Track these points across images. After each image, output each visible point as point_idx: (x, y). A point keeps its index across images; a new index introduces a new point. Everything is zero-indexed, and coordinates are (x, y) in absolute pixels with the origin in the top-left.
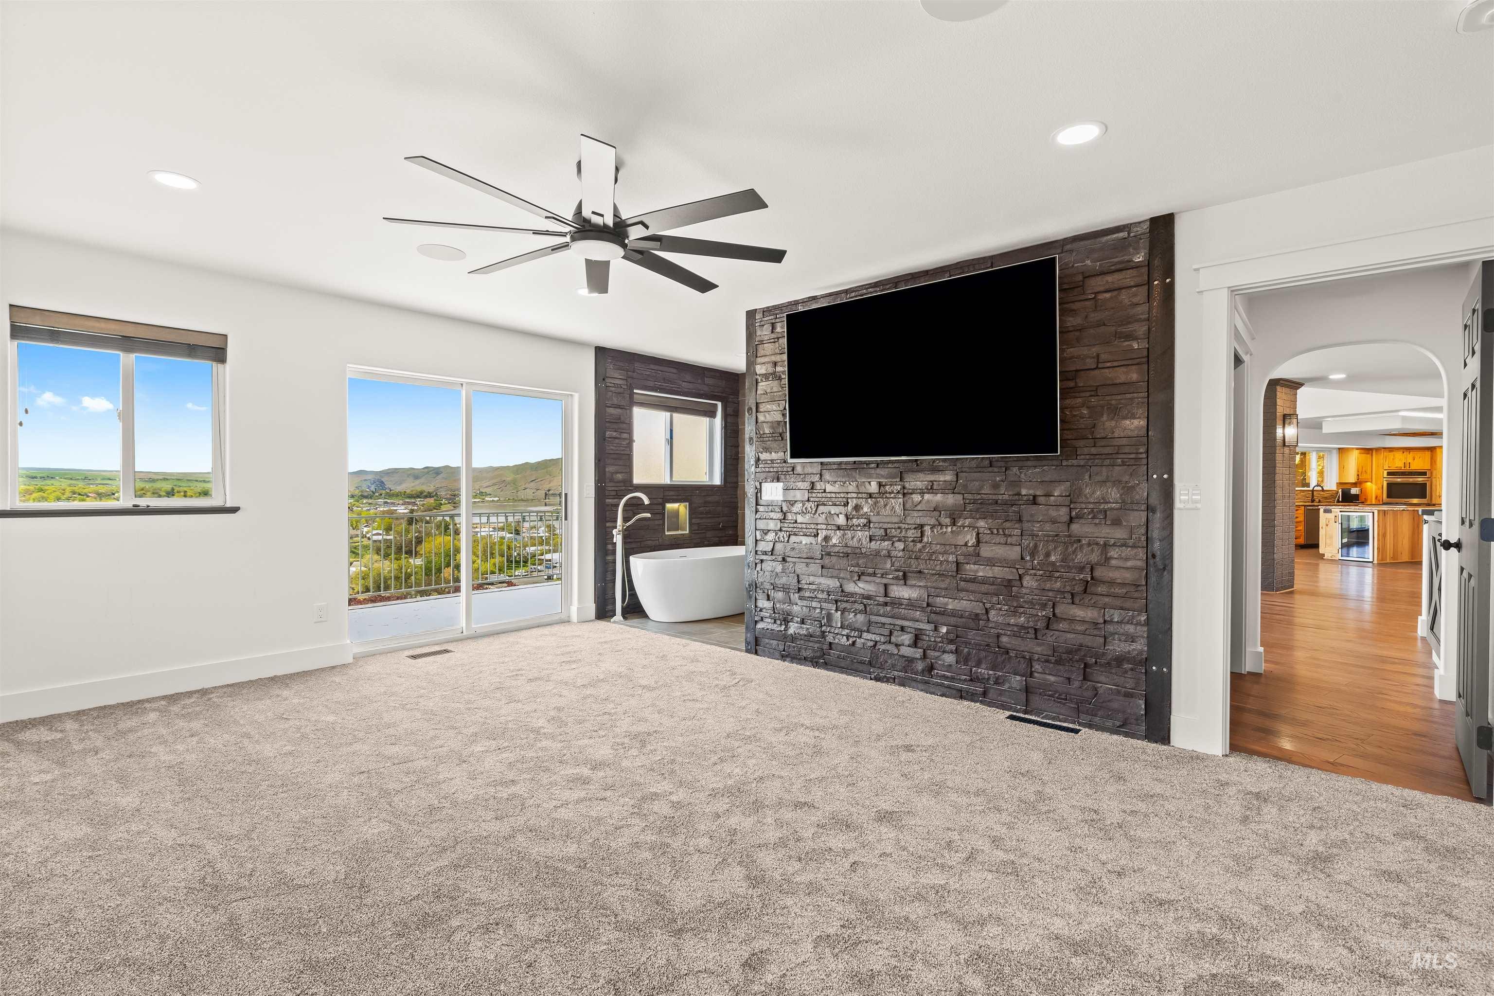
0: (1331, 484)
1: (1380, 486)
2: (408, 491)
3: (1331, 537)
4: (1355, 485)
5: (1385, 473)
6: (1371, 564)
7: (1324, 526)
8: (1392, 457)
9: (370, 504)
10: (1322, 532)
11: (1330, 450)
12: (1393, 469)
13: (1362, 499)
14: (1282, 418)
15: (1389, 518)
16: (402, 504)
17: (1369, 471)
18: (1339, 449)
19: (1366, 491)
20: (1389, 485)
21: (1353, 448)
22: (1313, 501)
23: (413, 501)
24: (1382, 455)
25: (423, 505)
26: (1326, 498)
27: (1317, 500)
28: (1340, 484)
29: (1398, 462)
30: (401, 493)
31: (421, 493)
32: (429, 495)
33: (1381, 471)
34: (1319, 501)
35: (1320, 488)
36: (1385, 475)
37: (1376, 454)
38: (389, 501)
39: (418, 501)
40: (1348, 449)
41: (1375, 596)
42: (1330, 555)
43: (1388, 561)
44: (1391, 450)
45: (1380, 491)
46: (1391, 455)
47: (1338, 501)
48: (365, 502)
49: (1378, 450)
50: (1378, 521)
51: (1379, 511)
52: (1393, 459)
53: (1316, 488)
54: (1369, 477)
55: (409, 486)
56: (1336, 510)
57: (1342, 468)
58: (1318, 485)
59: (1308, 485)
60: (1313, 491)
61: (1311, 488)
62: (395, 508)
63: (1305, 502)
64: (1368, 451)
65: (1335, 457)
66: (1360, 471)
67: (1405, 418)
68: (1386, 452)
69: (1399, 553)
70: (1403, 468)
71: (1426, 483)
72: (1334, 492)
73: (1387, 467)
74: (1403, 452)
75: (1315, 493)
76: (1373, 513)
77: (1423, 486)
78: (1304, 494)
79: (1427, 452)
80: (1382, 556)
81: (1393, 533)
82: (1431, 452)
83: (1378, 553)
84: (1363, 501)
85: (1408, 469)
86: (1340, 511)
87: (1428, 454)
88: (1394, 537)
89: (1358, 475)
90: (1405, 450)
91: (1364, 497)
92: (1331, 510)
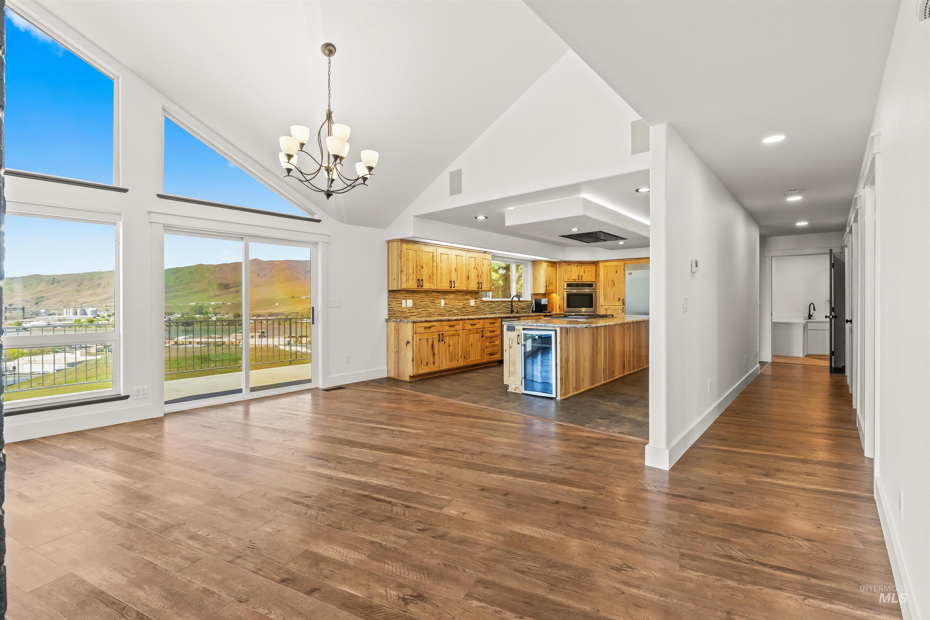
0: (527, 297)
1: (562, 297)
3: (514, 364)
4: (545, 295)
5: (566, 284)
6: (554, 404)
7: (508, 349)
8: (570, 270)
10: (506, 355)
11: (525, 261)
12: (571, 281)
13: (549, 309)
15: (572, 338)
17: (554, 283)
18: (533, 261)
19: (552, 302)
20: (568, 295)
21: (542, 261)
22: (512, 311)
24: (565, 267)
26: (523, 308)
27: (516, 311)
28: (534, 295)
33: (563, 282)
35: (517, 299)
36: (565, 287)
37: (559, 268)
40: (539, 261)
42: (514, 387)
43: (571, 393)
44: (569, 263)
45: (562, 302)
46: (569, 268)
47: (533, 311)
49: (561, 263)
50: (561, 340)
51: (562, 328)
52: (571, 272)
53: (515, 299)
54: (554, 288)
56: (522, 327)
57: (535, 279)
58: (517, 296)
59: (508, 296)
60: (512, 301)
61: (511, 299)
63: (506, 313)
64: (553, 264)
65: (530, 267)
66: (548, 282)
67: (586, 203)
68: (566, 265)
69: (581, 380)
70: (577, 281)
71: (593, 294)
72: (529, 302)
73: (567, 279)
74: (577, 266)
75: (514, 304)
76: (556, 331)
77: (590, 296)
78: (505, 305)
79: (593, 266)
80: (565, 390)
81: (576, 356)
82: (596, 266)
83: (561, 384)
84: (550, 312)
85: (581, 281)
86: (524, 329)
87: (593, 267)
88: (576, 360)
89: (546, 286)
90: (578, 264)
91: (551, 307)
92: (516, 326)
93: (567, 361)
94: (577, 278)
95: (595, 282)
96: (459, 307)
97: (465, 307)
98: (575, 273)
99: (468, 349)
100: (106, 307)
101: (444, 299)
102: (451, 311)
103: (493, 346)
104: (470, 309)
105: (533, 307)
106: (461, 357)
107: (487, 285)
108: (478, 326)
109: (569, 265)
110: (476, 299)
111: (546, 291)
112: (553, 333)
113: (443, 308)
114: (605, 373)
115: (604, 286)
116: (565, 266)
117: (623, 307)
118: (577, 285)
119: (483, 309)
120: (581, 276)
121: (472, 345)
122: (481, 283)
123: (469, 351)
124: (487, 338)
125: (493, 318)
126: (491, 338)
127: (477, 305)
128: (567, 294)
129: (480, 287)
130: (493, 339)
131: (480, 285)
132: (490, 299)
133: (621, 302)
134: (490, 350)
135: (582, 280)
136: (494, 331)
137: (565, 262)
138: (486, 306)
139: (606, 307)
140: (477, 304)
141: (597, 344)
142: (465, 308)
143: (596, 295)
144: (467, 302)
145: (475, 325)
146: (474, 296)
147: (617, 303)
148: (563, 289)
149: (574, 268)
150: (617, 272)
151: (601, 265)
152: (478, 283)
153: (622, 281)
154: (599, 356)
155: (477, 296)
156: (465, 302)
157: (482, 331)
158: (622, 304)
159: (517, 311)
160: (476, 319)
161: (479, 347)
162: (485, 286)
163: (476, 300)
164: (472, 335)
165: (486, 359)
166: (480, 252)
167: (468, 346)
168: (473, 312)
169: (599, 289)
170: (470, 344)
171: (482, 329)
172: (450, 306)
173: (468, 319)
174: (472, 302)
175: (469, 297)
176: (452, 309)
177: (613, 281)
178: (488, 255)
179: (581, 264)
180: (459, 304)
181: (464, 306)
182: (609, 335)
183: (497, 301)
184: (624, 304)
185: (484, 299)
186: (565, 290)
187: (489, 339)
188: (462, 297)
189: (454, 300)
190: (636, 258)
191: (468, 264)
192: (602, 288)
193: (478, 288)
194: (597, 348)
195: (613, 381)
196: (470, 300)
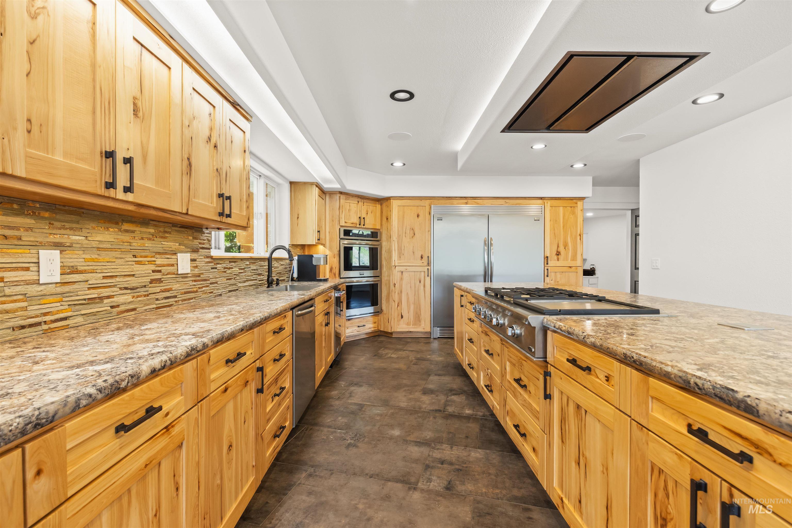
1: (339, 252)
5: (341, 229)
8: (348, 208)
12: (346, 226)
20: (345, 249)
21: (312, 184)
28: (295, 247)
29: (353, 217)
33: (338, 227)
36: (342, 235)
37: (330, 202)
44: (347, 196)
45: (336, 260)
46: (346, 203)
49: (335, 194)
52: (349, 210)
57: (296, 217)
60: (269, 259)
64: (323, 194)
65: (286, 192)
66: (318, 224)
68: (343, 199)
71: (377, 248)
73: (344, 222)
74: (358, 202)
78: (255, 268)
79: (377, 205)
82: (381, 204)
87: (382, 207)
90: (359, 200)
94: (358, 223)
95: (380, 229)
96: (141, 280)
97: (159, 281)
98: (355, 213)
101: (56, 245)
102: (101, 299)
104: (176, 286)
105: (294, 270)
107: (241, 210)
109: (346, 199)
110: (195, 251)
111: (317, 240)
113: (52, 289)
115: (399, 236)
116: (341, 201)
117: (428, 269)
118: (358, 234)
119: (214, 280)
120: (362, 220)
122: (228, 199)
127: (196, 271)
128: (344, 247)
129: (227, 210)
131: (226, 203)
133: (425, 260)
135: (363, 226)
137: (342, 192)
138: (218, 272)
139: (402, 269)
140: (196, 267)
143: (382, 251)
144: (165, 262)
146: (186, 242)
147: (419, 262)
148: (338, 239)
149: (354, 205)
150: (418, 216)
151: (395, 204)
152: (221, 196)
153: (427, 230)
155: (196, 242)
156: (159, 261)
158: (426, 264)
162: (237, 212)
163: (195, 256)
168: (185, 293)
169: (388, 241)
172: (95, 279)
174: (183, 262)
175: (174, 246)
176: (105, 292)
177: (413, 229)
178: (241, 117)
179: (363, 199)
180: (138, 269)
181: (158, 276)
184: (429, 264)
186: (341, 241)
188: (148, 244)
189: (117, 254)
190: (447, 197)
192: (394, 239)
193: (221, 214)
196: (175, 254)
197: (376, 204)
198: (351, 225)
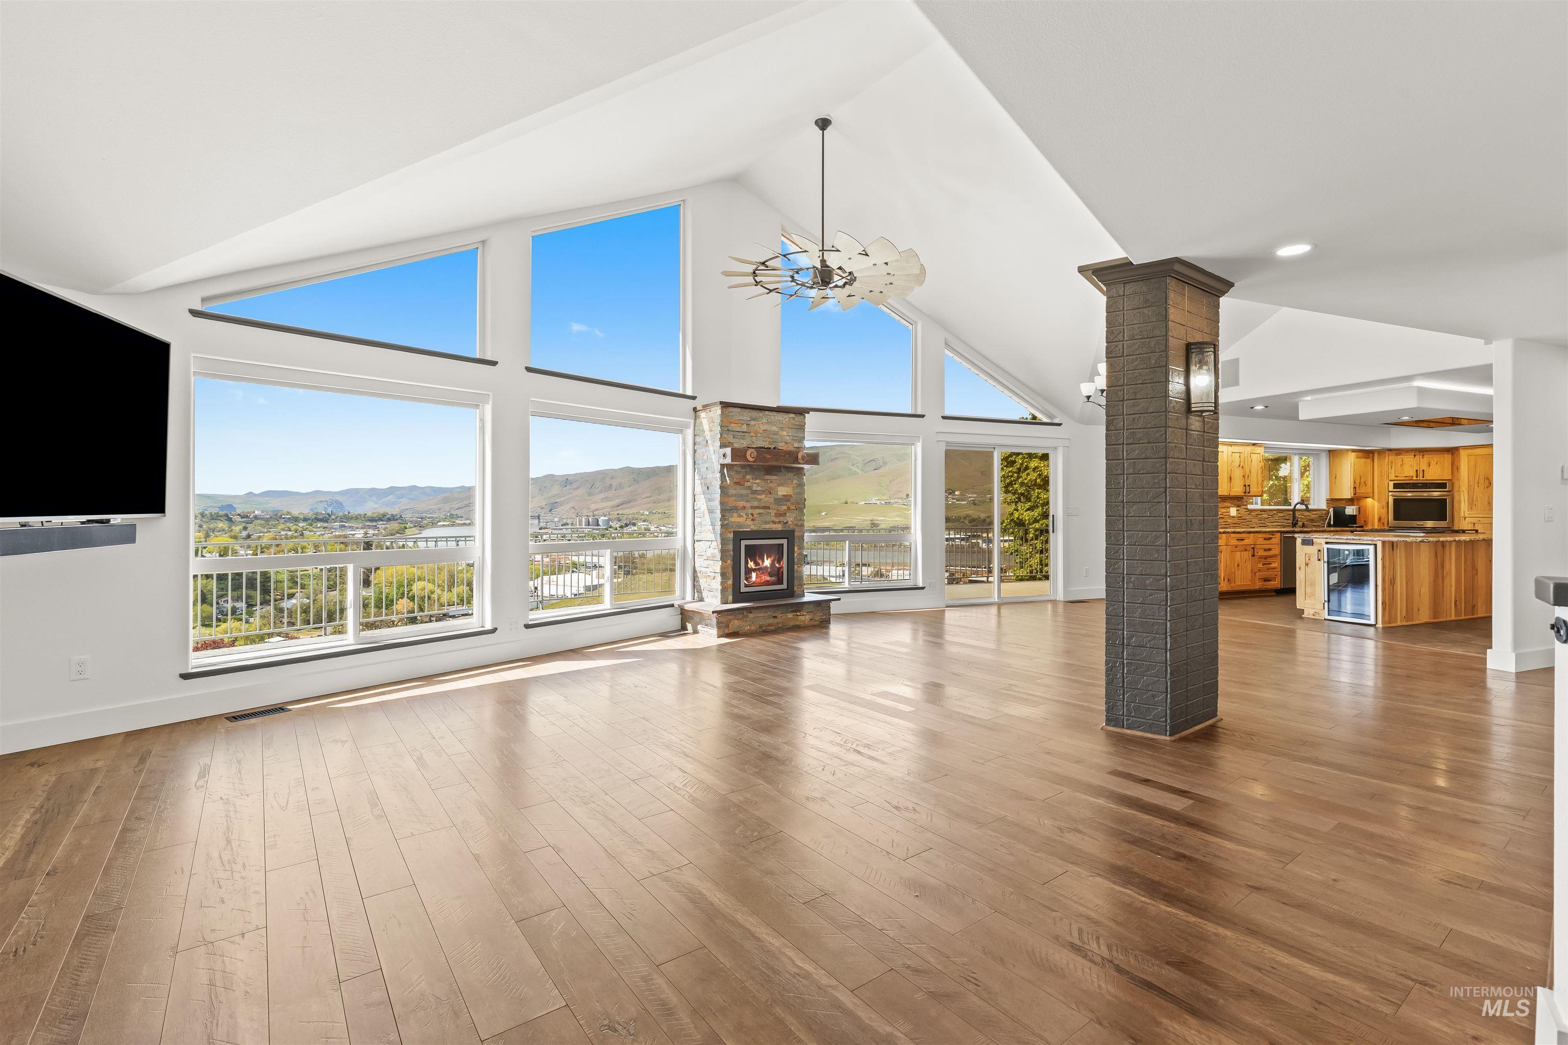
0: (1319, 502)
1: (1385, 504)
2: (369, 514)
3: (1313, 584)
4: (1351, 501)
5: (1391, 484)
6: (1372, 629)
7: (1303, 567)
8: (1400, 463)
9: (324, 528)
10: (1300, 575)
11: (1316, 453)
12: (1402, 479)
13: (1360, 522)
14: (1182, 352)
15: (1400, 556)
16: (362, 528)
17: (1369, 483)
18: (1330, 452)
19: (1365, 511)
20: (1397, 502)
21: (1347, 450)
22: (1294, 525)
23: (374, 524)
24: (1387, 459)
25: (385, 529)
26: (1312, 520)
27: (1300, 523)
28: (1331, 501)
29: (1408, 469)
30: (360, 515)
31: (384, 515)
32: (392, 518)
33: (1386, 481)
34: (1303, 526)
35: (1303, 507)
36: (1391, 488)
37: (1379, 458)
38: (346, 524)
39: (380, 525)
40: (1341, 451)
41: (1380, 685)
42: (1312, 611)
43: (1399, 623)
44: (1398, 452)
45: (1384, 511)
46: (1397, 459)
47: (1329, 525)
48: (319, 525)
49: (1382, 452)
50: (1383, 559)
51: (1384, 543)
52: (1402, 465)
53: (1298, 507)
54: (1370, 490)
55: (371, 508)
56: (1321, 541)
57: (1333, 478)
58: (1302, 502)
59: (1286, 502)
60: (1294, 510)
61: (1292, 507)
62: (353, 532)
63: (1284, 527)
64: (1368, 454)
65: (1324, 461)
66: (1358, 482)
67: (1421, 391)
68: (1392, 455)
69: (1415, 610)
70: (1415, 478)
71: (1446, 499)
72: (1324, 512)
73: (1394, 476)
74: (1415, 456)
75: (1297, 514)
76: (1376, 545)
77: (1442, 503)
78: (1283, 515)
79: (1446, 456)
80: (1390, 616)
81: (1406, 577)
82: (1452, 454)
83: (1384, 609)
84: (1362, 527)
85: (1422, 479)
86: (1327, 543)
87: (1448, 458)
88: (1407, 583)
89: (1355, 488)
90: (1417, 453)
91: (1363, 519)
92: (1314, 540)
93: (1393, 582)
94: (1415, 475)
95: (1451, 480)
98: (1411, 466)
99: (1233, 571)
100: (618, 516)
103: (1268, 569)
104: (1229, 520)
105: (1330, 519)
106: (1224, 580)
107: (1258, 488)
108: (1246, 542)
109: (1397, 454)
110: (1239, 506)
111: (1354, 494)
112: (1371, 548)
114: (1458, 607)
115: (1469, 486)
116: (1390, 457)
118: (1414, 486)
119: (1249, 520)
120: (1421, 472)
121: (1238, 565)
122: (1249, 486)
123: (1234, 573)
124: (1259, 558)
125: (1269, 532)
126: (1266, 558)
127: (1239, 515)
128: (1394, 499)
129: (1248, 491)
130: (1269, 560)
131: (1248, 488)
132: (1259, 507)
134: (1265, 574)
135: (1423, 477)
136: (1270, 550)
137: (1390, 450)
138: (1253, 516)
139: (1472, 521)
140: (1239, 513)
141: (1443, 567)
142: (1223, 518)
143: (1453, 502)
144: (1225, 511)
145: (1243, 540)
146: (1235, 503)
148: (1387, 492)
149: (1408, 459)
151: (1463, 454)
152: (1245, 485)
154: (1446, 581)
155: (1240, 503)
157: (1253, 548)
159: (1303, 524)
160: (1244, 532)
161: (1249, 569)
162: (1254, 490)
163: (1238, 508)
164: (1238, 553)
165: (1258, 585)
166: (1248, 444)
167: (1233, 566)
168: (1234, 524)
169: (1459, 491)
170: (1236, 565)
171: (1253, 546)
173: (1234, 532)
174: (1233, 511)
175: (1229, 505)
178: (1258, 448)
179: (1423, 452)
182: (1465, 557)
183: (1270, 510)
185: (1250, 507)
186: (1390, 493)
187: (1263, 560)
191: (1230, 462)
192: (1464, 489)
193: (1245, 493)
194: (1443, 571)
195: (1473, 619)
196: (1229, 508)
197: (1444, 454)
198: (1404, 479)
